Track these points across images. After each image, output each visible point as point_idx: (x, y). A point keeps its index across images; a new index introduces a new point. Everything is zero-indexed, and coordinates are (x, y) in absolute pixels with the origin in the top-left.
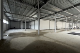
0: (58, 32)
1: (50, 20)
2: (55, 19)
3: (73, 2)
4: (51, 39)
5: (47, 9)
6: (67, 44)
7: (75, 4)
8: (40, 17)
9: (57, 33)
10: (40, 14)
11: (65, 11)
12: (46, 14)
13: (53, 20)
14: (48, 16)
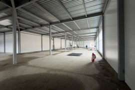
0: (54, 54)
1: (42, 35)
2: (49, 34)
3: (72, 14)
4: (41, 68)
5: (33, 14)
6: (65, 71)
7: (74, 16)
8: (20, 26)
9: (54, 56)
10: (19, 19)
11: (63, 23)
12: (33, 21)
13: (47, 34)
14: (37, 27)
